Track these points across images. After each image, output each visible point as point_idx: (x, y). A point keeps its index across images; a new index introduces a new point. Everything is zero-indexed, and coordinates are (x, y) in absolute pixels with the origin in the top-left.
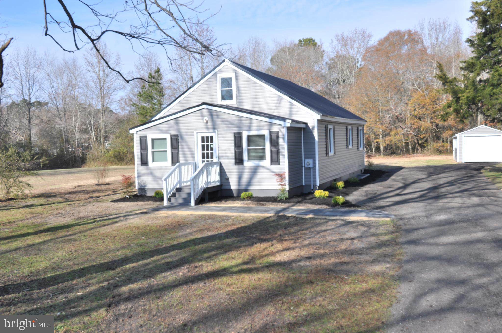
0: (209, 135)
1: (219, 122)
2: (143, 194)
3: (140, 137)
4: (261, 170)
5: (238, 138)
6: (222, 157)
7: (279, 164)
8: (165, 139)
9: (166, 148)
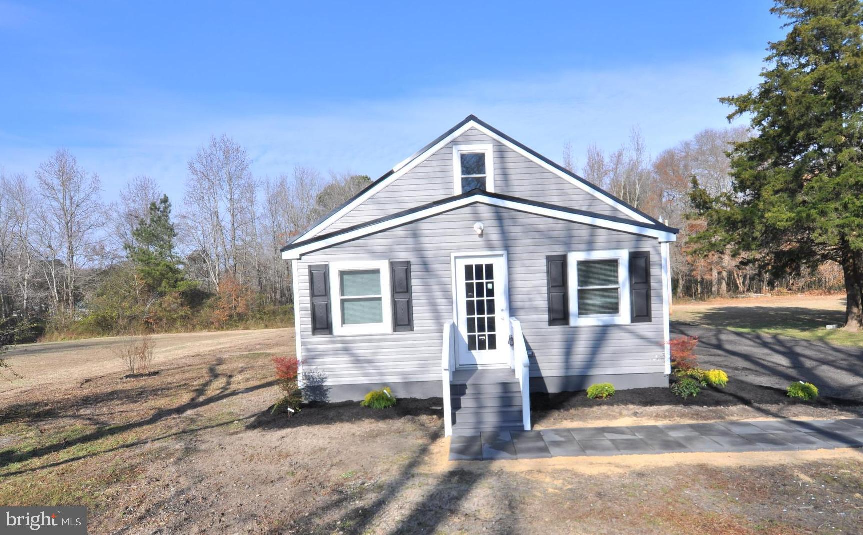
0: (484, 262)
1: (515, 231)
2: (318, 399)
3: (310, 267)
4: (615, 335)
5: (558, 267)
6: (523, 309)
7: (650, 321)
8: (377, 272)
9: (380, 294)
